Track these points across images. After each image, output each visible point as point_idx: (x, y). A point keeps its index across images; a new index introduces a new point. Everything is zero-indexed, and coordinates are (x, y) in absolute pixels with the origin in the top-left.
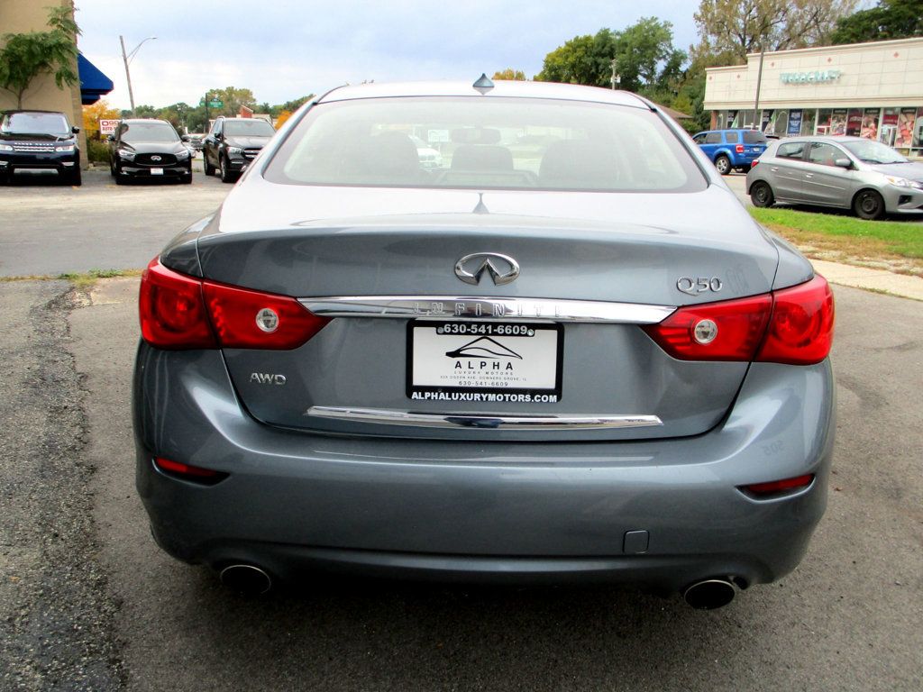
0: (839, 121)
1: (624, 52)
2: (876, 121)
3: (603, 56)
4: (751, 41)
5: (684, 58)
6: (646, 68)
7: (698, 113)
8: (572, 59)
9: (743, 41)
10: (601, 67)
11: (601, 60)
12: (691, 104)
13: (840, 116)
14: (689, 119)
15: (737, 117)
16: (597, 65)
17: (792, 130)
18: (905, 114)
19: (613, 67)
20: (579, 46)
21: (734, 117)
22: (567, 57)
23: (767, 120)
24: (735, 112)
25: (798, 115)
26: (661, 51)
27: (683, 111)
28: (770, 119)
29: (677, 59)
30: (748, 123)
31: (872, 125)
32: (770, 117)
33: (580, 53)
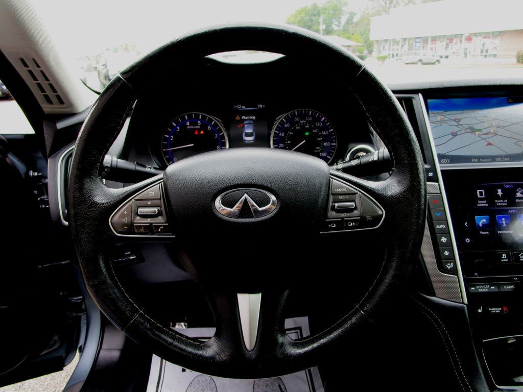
0: (441, 42)
1: (325, 13)
2: (461, 41)
3: (315, 15)
4: (390, 4)
5: (355, 14)
6: (337, 21)
7: (365, 42)
8: (298, 18)
9: (386, 3)
10: (314, 21)
11: (314, 18)
12: (361, 38)
13: (441, 39)
14: (360, 46)
15: (388, 43)
16: (312, 21)
17: (417, 48)
18: (476, 36)
19: (321, 20)
20: (302, 11)
21: (386, 43)
22: (296, 18)
23: (403, 43)
24: (386, 41)
25: (419, 40)
26: (343, 11)
27: (357, 42)
28: (405, 43)
29: (352, 15)
30: (393, 46)
31: (459, 43)
32: (405, 42)
33: (303, 15)
